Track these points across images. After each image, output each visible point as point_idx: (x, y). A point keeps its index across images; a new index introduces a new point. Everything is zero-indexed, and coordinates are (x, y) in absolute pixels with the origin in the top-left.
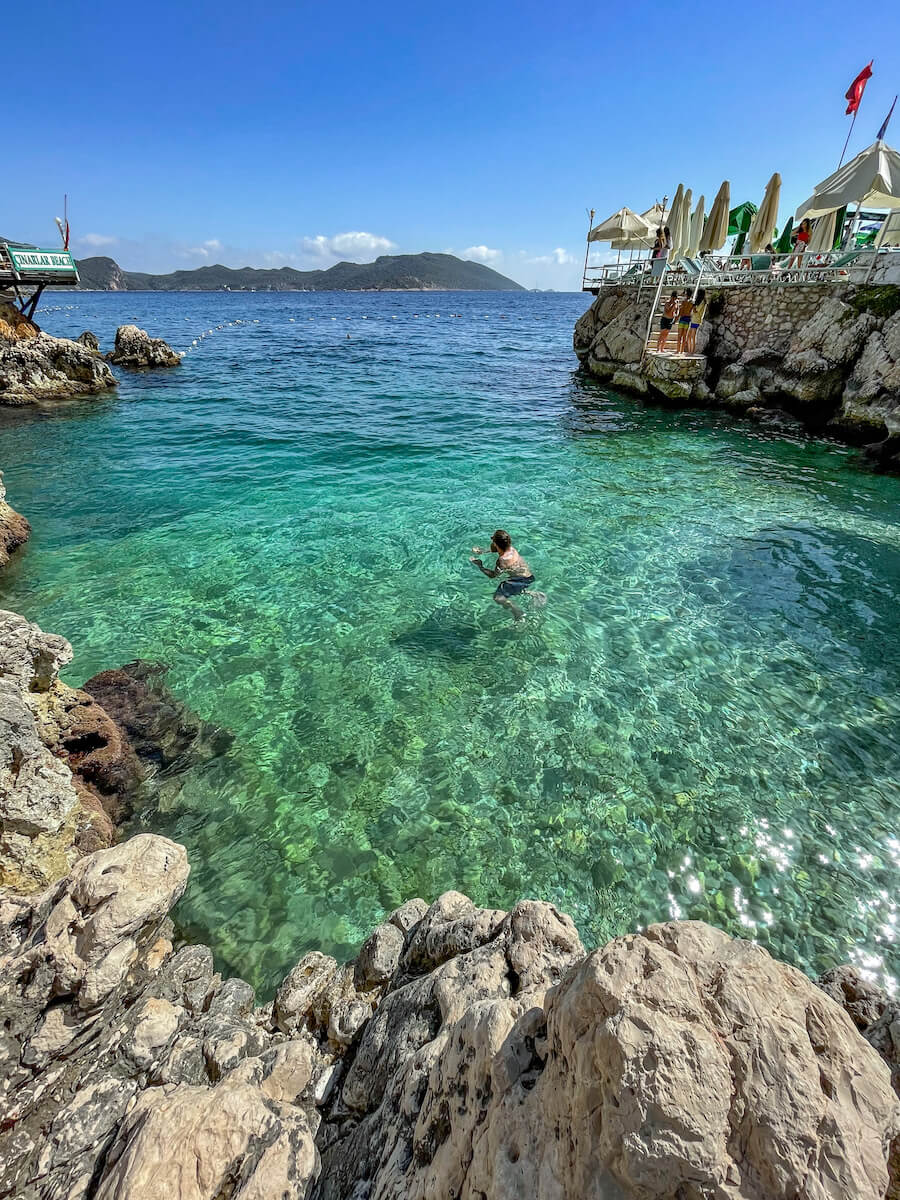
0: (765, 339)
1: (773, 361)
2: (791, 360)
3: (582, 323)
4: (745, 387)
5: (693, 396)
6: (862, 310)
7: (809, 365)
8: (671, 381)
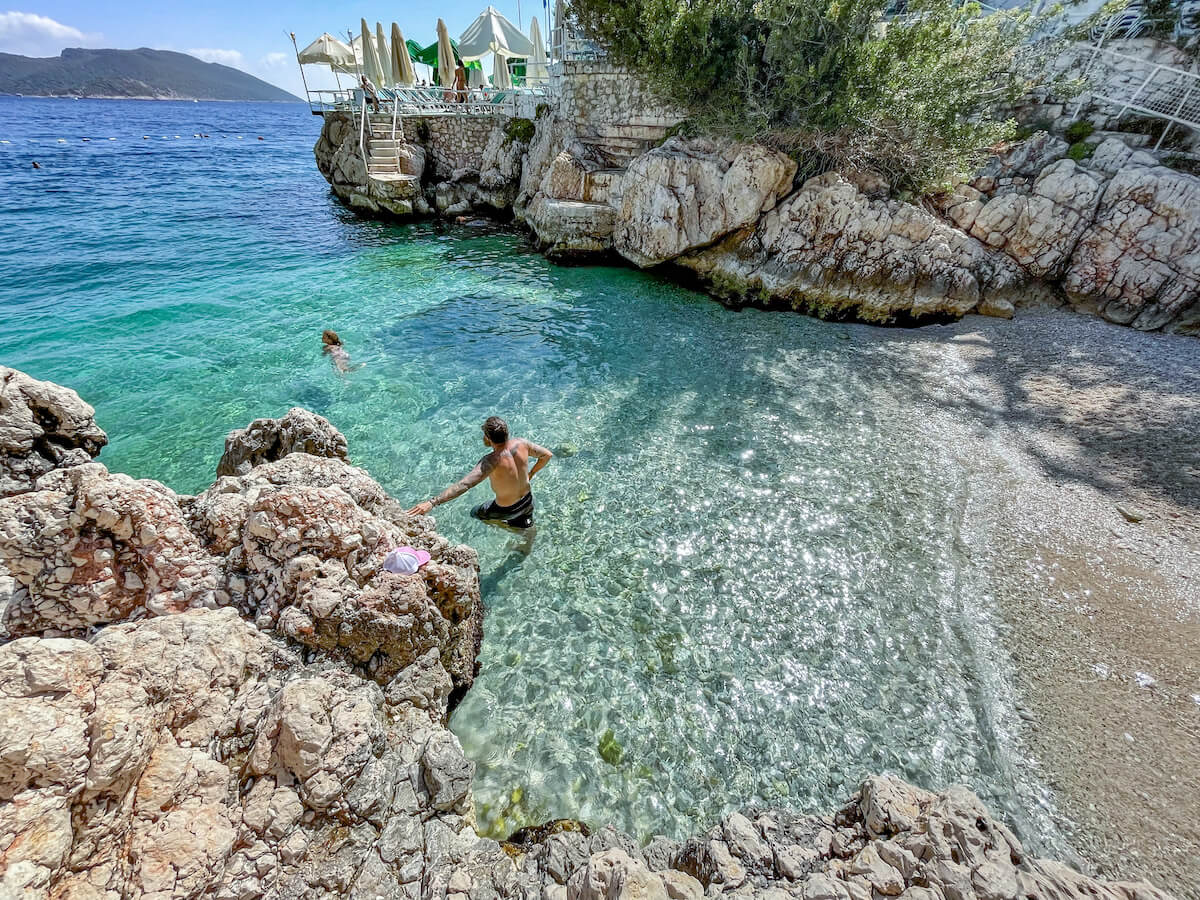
0: (468, 160)
1: (472, 178)
2: (484, 175)
3: (319, 148)
4: (457, 201)
5: (416, 209)
6: (513, 138)
7: (493, 182)
8: (392, 200)
